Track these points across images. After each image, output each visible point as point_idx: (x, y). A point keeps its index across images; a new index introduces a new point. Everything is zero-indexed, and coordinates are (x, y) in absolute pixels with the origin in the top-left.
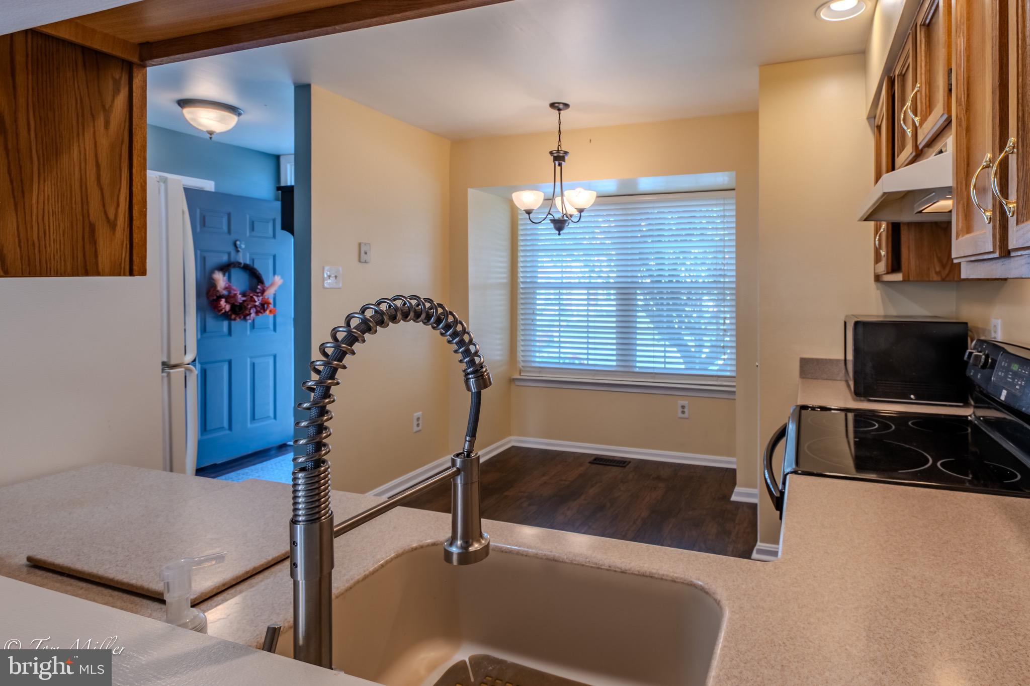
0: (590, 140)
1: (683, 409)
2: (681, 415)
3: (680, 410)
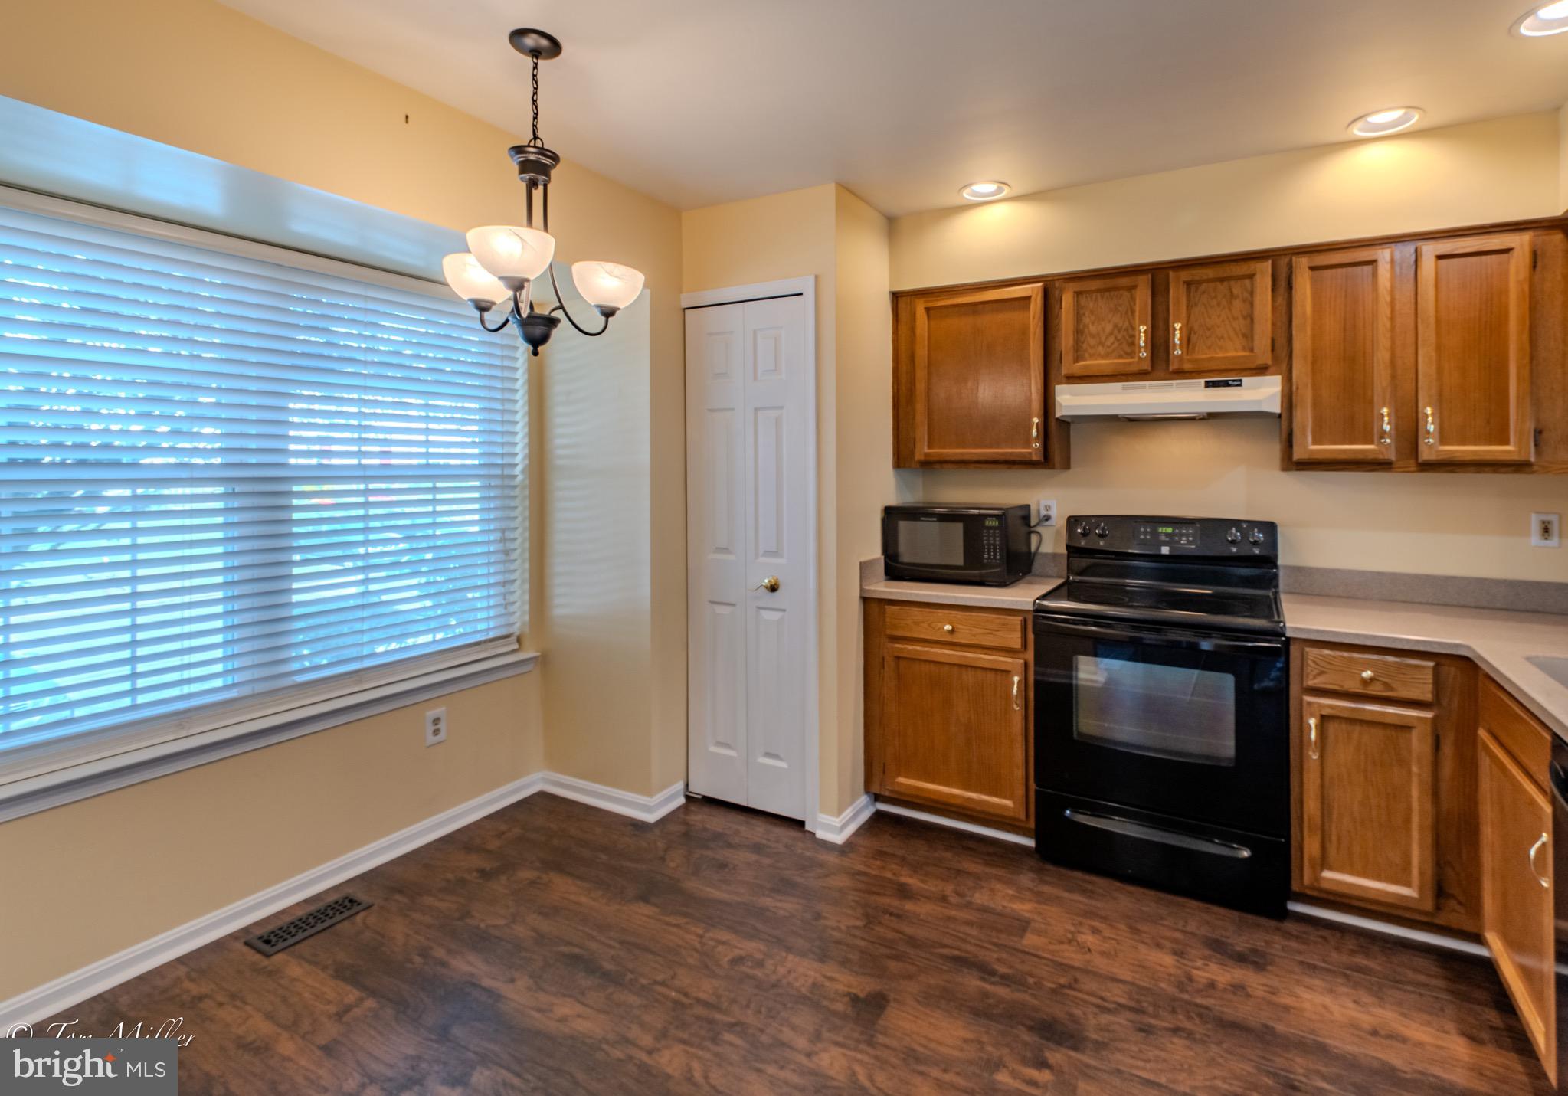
0: (407, 117)
1: (436, 724)
2: (431, 739)
3: (431, 728)
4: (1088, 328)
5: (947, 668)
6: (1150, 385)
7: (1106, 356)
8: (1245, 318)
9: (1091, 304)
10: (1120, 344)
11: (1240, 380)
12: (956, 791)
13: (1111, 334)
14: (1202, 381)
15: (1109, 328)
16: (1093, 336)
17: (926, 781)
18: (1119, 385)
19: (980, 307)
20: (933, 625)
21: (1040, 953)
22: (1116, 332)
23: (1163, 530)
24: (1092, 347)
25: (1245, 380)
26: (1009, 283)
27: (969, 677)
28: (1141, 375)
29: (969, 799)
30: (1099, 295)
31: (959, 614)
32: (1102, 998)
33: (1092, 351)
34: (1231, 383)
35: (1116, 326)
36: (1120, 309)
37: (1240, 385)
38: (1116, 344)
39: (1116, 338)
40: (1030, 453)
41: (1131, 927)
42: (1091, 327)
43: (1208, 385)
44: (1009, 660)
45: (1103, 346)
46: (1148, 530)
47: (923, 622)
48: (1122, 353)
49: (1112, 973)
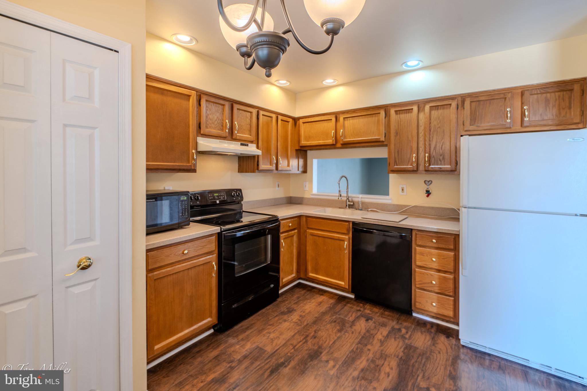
4: (209, 116)
5: (181, 273)
6: (227, 142)
7: (215, 128)
8: (249, 125)
9: (210, 107)
10: (219, 125)
11: (248, 144)
12: (187, 331)
13: (216, 120)
14: (240, 143)
15: (216, 118)
16: (210, 119)
17: (171, 337)
18: (218, 141)
19: (166, 92)
20: (176, 254)
21: (276, 349)
22: (218, 120)
23: (216, 195)
24: (210, 124)
25: (249, 144)
26: (179, 85)
27: (192, 272)
28: (224, 138)
29: (194, 330)
30: (212, 103)
31: (190, 244)
32: (301, 341)
33: (210, 125)
34: (246, 145)
35: (217, 118)
36: (219, 111)
37: (248, 146)
38: (218, 125)
39: (218, 122)
40: (191, 166)
41: (270, 325)
42: (210, 115)
43: (242, 144)
44: (211, 256)
45: (214, 124)
46: (211, 195)
47: (171, 254)
48: (220, 129)
49: (290, 336)
